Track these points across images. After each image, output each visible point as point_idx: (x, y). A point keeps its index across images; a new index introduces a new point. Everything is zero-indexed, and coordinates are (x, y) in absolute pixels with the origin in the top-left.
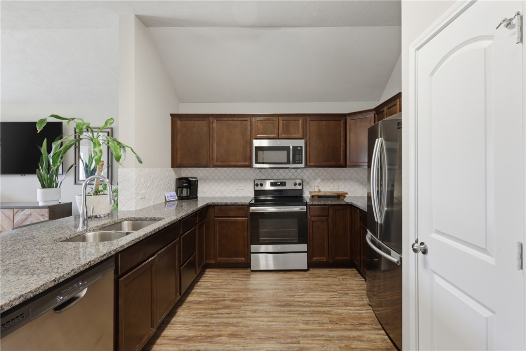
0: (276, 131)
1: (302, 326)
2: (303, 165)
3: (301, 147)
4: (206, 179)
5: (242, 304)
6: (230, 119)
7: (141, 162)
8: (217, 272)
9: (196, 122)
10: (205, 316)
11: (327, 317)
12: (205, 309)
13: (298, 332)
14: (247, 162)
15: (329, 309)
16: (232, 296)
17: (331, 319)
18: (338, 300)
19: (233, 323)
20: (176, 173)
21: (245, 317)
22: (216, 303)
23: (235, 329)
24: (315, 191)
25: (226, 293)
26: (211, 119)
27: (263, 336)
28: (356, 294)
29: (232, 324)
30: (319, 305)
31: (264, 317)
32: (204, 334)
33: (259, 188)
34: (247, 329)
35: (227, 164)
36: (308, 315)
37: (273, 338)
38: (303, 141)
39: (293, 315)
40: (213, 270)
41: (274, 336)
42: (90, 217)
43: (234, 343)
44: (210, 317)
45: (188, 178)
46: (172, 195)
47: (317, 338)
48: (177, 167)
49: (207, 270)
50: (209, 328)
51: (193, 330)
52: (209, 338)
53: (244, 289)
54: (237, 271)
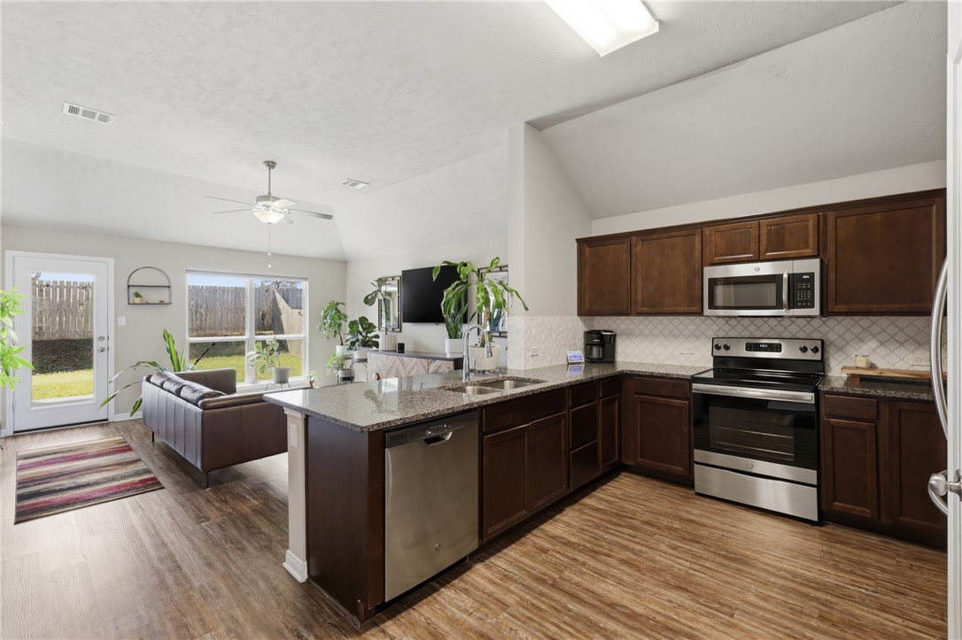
0: (753, 246)
1: (751, 598)
2: (816, 311)
3: (812, 275)
4: (629, 334)
5: (658, 531)
6: (665, 235)
7: (527, 309)
8: (637, 480)
9: (611, 247)
10: (598, 527)
11: (818, 609)
12: (601, 519)
13: (738, 602)
14: (694, 306)
15: (834, 599)
16: (647, 517)
17: (824, 614)
18: (868, 595)
19: (633, 549)
20: (584, 323)
21: (656, 550)
22: (619, 517)
23: (634, 557)
24: (858, 366)
25: (639, 510)
26: (634, 239)
27: (673, 582)
28: (928, 601)
29: (632, 551)
30: (812, 584)
31: (687, 561)
32: (589, 545)
33: (723, 353)
34: (652, 564)
35: (659, 310)
36: (776, 590)
37: (687, 591)
38: (817, 261)
39: (742, 578)
40: (633, 476)
41: (690, 589)
42: (472, 371)
43: (624, 571)
44: (603, 531)
45: (600, 331)
46: (578, 354)
47: (772, 625)
48: (586, 315)
49: (623, 474)
50: (599, 542)
51: (577, 536)
52: (594, 553)
53: (670, 514)
54: (671, 487)
